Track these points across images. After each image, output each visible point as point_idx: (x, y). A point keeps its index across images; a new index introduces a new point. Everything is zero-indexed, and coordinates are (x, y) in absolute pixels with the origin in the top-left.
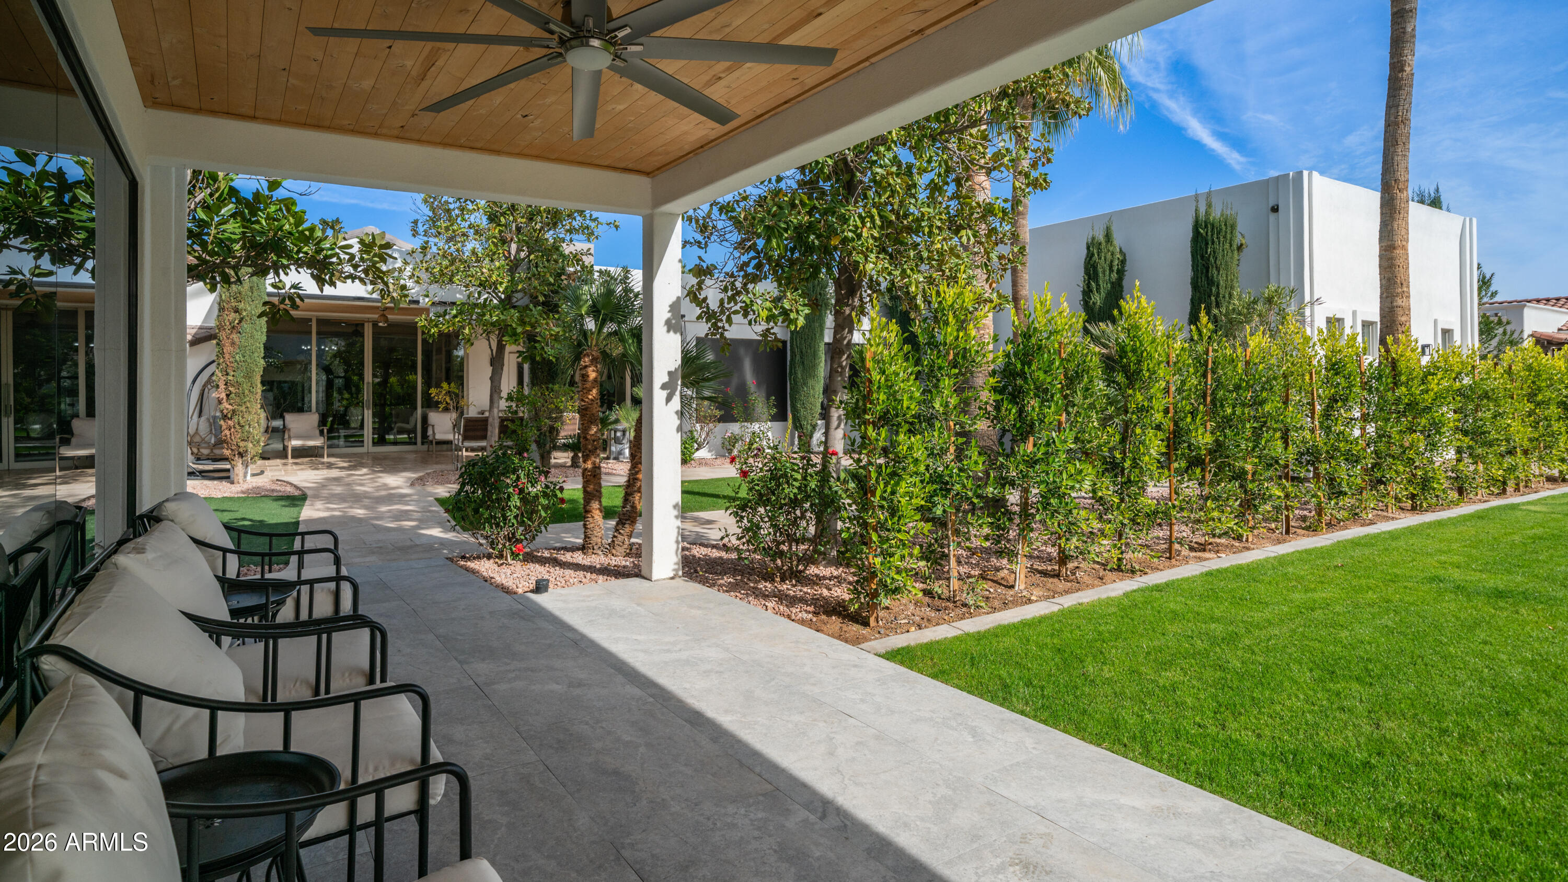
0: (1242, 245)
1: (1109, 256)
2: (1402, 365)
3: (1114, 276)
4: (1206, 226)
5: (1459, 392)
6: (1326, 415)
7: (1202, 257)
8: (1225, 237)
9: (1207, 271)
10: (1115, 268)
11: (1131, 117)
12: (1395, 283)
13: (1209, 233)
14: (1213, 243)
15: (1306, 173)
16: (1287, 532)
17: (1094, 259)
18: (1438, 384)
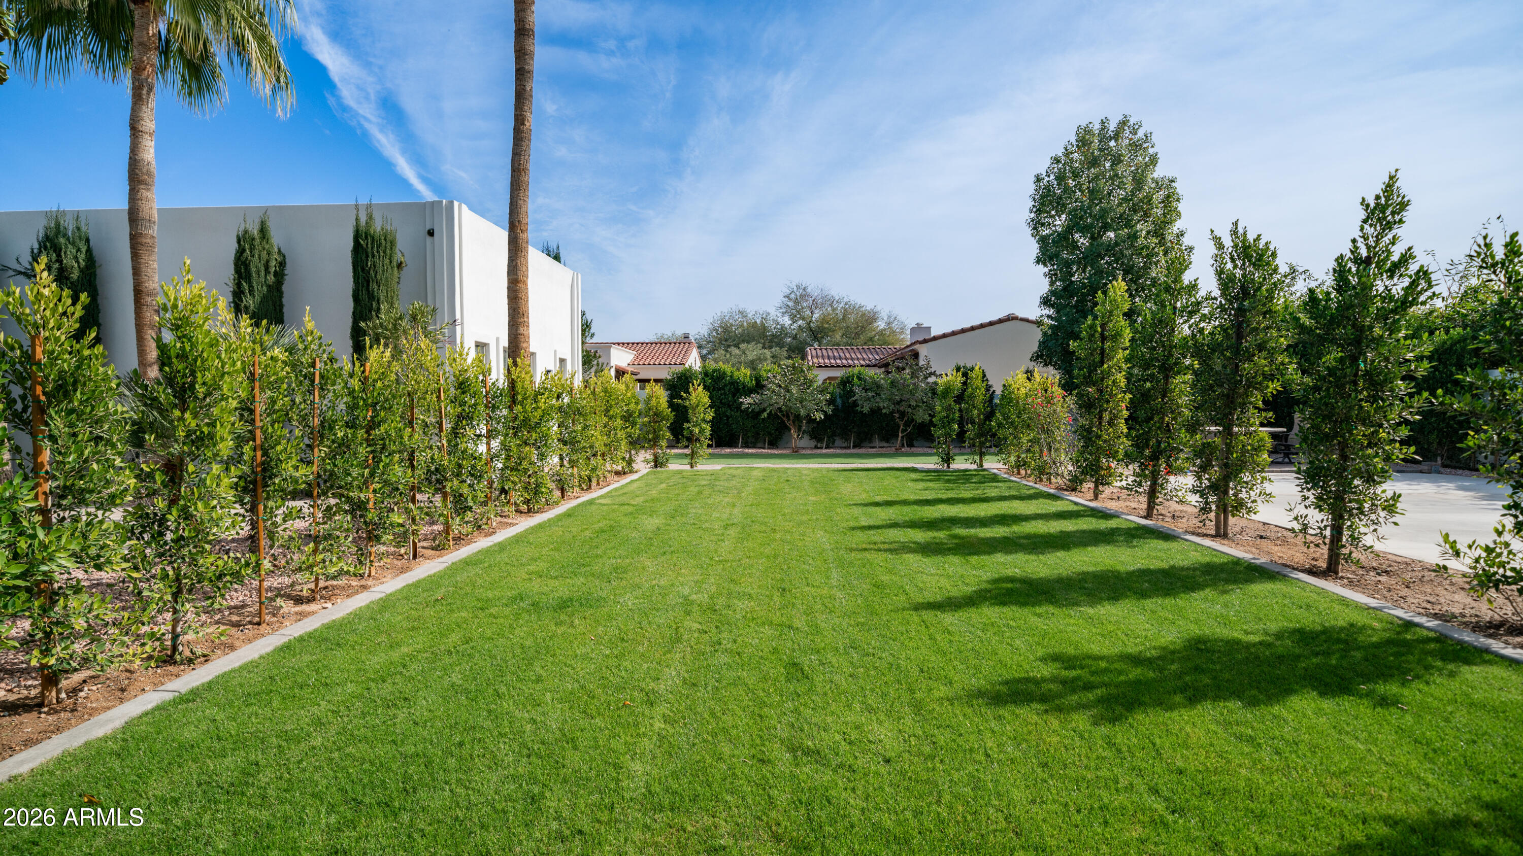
0: (401, 263)
1: (264, 254)
2: (519, 385)
3: (271, 278)
4: (366, 237)
5: (560, 409)
6: (455, 433)
7: (363, 269)
8: (385, 252)
9: (368, 285)
10: (272, 270)
11: (292, 103)
12: (519, 313)
13: (369, 246)
14: (373, 256)
15: (456, 204)
16: (415, 557)
17: (245, 255)
18: (545, 403)
